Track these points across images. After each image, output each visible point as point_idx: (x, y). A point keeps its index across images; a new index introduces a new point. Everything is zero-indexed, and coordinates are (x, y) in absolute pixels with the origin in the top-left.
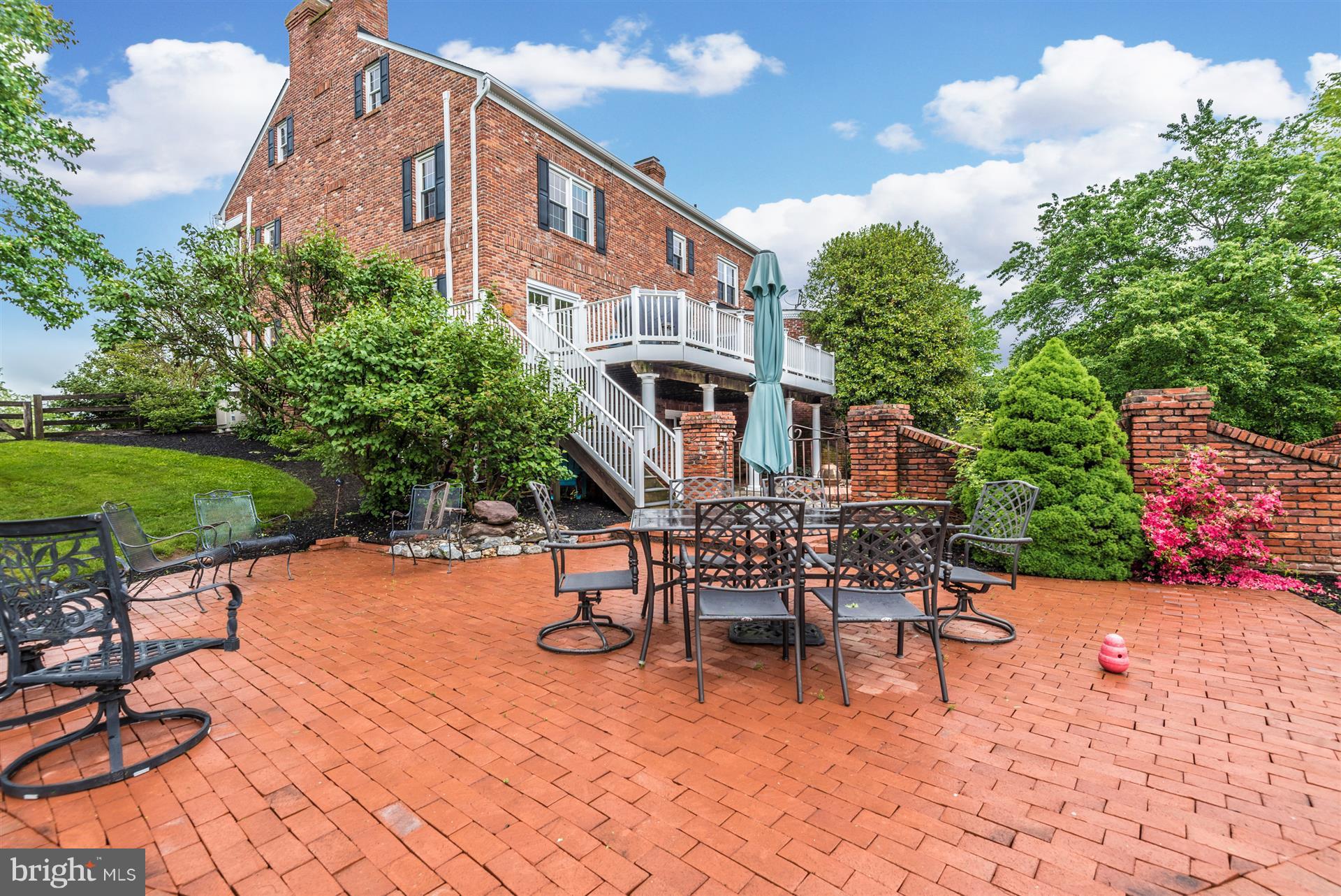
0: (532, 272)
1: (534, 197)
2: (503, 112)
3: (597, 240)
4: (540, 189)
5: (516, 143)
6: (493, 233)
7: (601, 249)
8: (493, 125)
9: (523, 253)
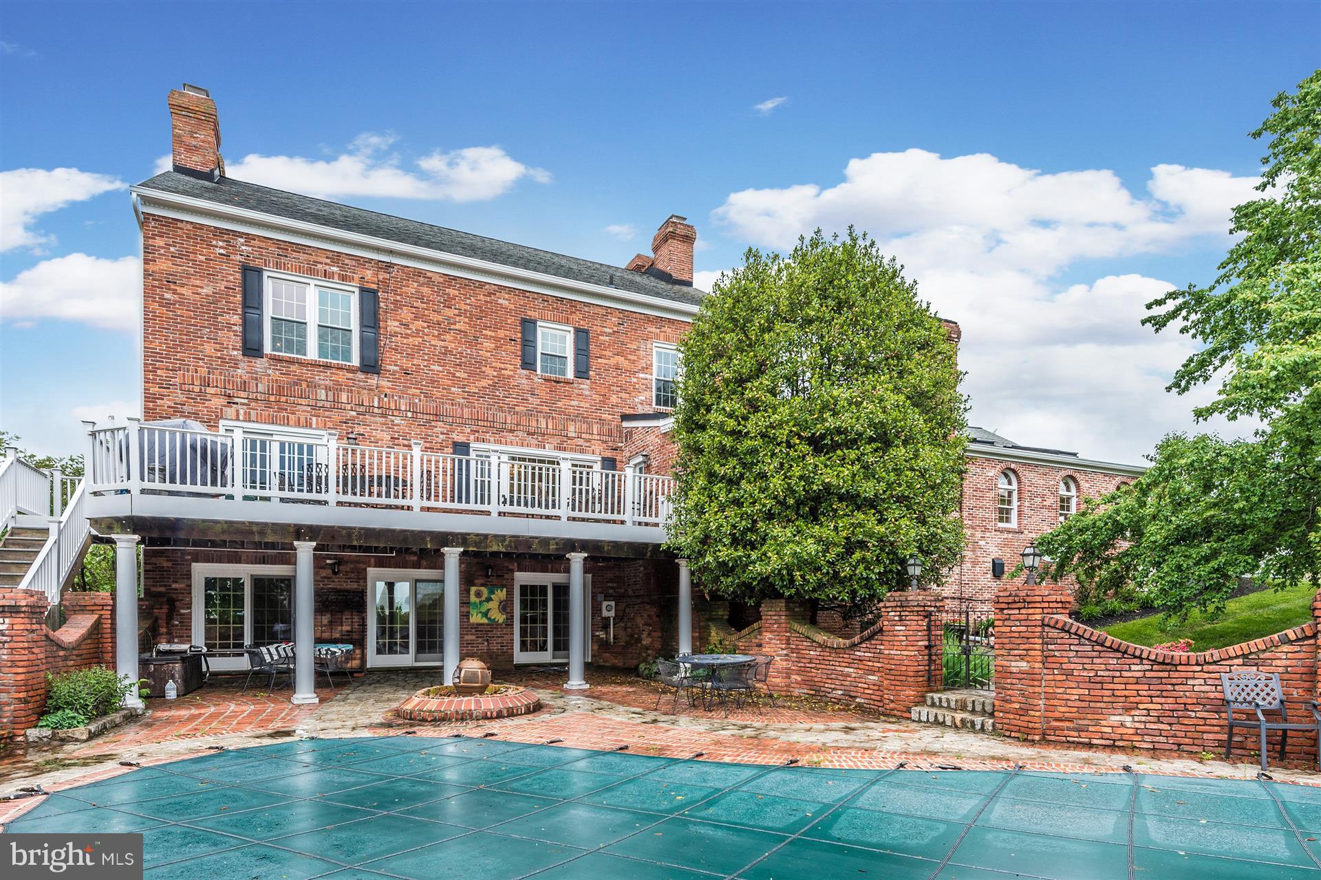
0: (230, 412)
1: (236, 319)
2: (179, 225)
3: (362, 358)
4: (245, 305)
5: (203, 258)
6: (159, 372)
7: (371, 366)
8: (162, 244)
9: (210, 390)
